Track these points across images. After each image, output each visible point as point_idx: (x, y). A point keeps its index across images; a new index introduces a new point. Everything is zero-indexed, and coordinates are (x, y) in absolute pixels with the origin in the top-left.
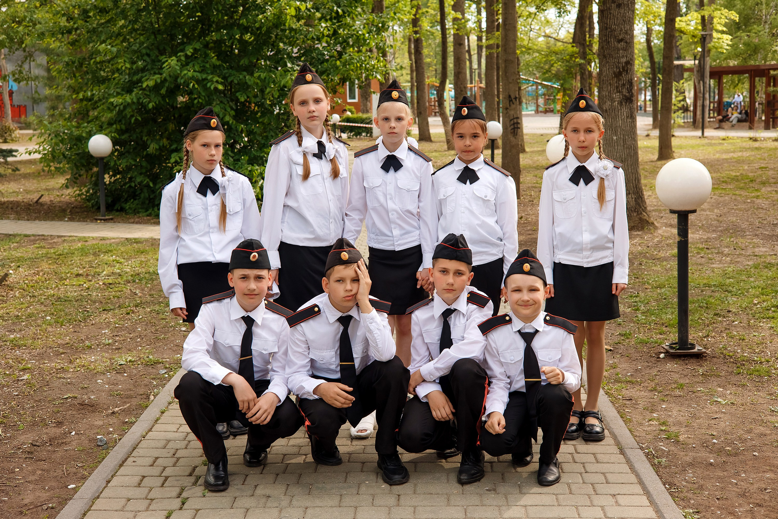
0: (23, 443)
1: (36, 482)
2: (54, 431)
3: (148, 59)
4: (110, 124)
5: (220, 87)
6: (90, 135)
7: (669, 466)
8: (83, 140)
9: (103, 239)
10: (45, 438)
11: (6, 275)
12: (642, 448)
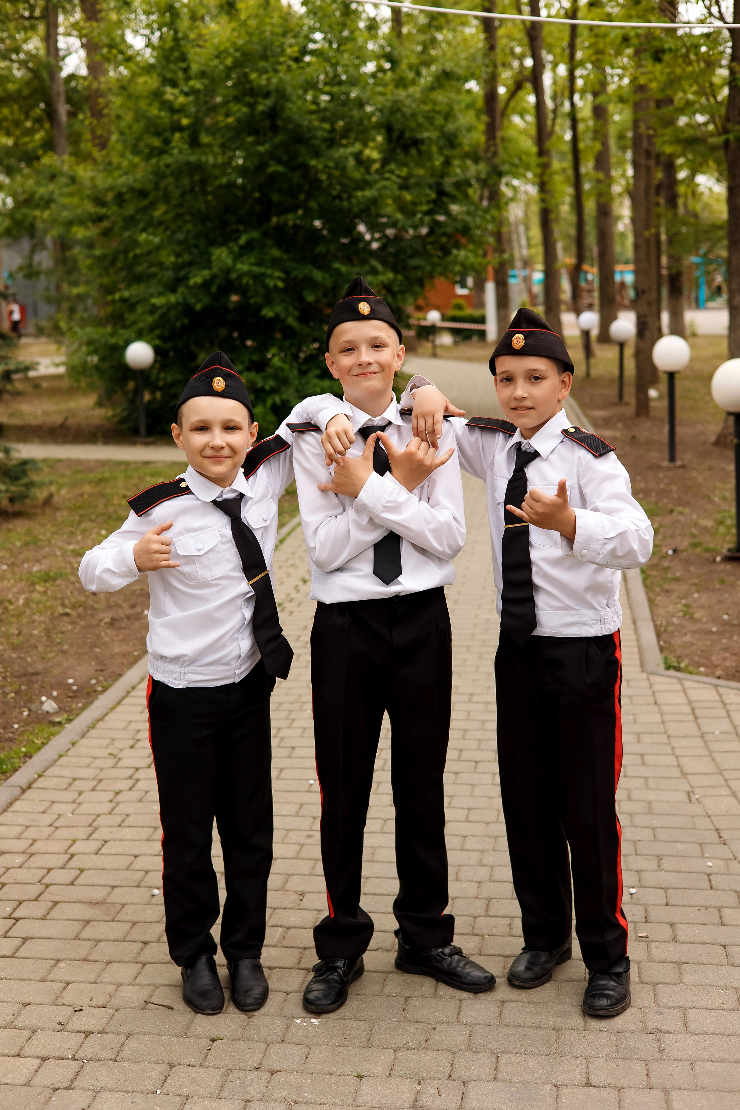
0: (105, 618)
1: (121, 641)
2: (128, 611)
3: (195, 251)
4: (152, 329)
5: (280, 284)
6: (128, 343)
7: (672, 632)
8: (120, 349)
9: (147, 463)
10: (122, 615)
11: (51, 496)
12: (654, 620)
